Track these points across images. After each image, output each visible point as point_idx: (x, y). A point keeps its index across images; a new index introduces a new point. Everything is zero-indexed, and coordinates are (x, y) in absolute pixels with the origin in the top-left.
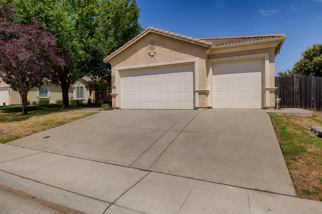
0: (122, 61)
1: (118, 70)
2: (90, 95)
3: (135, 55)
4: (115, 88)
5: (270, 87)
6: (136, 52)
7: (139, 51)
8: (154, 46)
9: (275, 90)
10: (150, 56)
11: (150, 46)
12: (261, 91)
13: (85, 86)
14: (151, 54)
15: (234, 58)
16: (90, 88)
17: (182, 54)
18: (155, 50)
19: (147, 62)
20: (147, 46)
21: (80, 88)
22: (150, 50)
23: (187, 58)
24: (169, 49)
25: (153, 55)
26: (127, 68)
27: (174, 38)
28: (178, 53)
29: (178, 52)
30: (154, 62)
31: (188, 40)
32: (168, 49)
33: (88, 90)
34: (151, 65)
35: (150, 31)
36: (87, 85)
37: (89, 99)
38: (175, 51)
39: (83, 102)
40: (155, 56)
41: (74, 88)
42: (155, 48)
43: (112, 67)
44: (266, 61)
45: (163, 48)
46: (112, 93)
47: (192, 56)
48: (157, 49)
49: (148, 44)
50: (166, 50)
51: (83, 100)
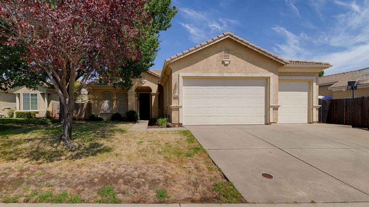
0: (188, 66)
1: (182, 77)
2: (48, 106)
3: (205, 60)
4: (177, 98)
5: (316, 105)
6: (207, 57)
7: (210, 57)
8: (229, 54)
9: (319, 108)
10: (223, 65)
11: (224, 54)
12: (307, 108)
13: (41, 93)
14: (226, 63)
15: (292, 78)
16: (48, 95)
17: (257, 67)
18: (229, 58)
19: (220, 71)
20: (220, 53)
21: (31, 95)
22: (224, 58)
23: (262, 73)
24: (245, 60)
25: (227, 64)
26: (196, 75)
27: (254, 50)
28: (253, 66)
29: (253, 64)
30: (227, 72)
31: (268, 54)
32: (243, 60)
33: (45, 98)
34: (226, 75)
35: (228, 36)
36: (45, 92)
37: (47, 111)
38: (250, 63)
39: (37, 116)
40: (229, 66)
41: (19, 94)
42: (229, 57)
43: (174, 72)
44: (314, 83)
45: (238, 58)
46: (172, 105)
47: (266, 71)
48: (232, 58)
49: (221, 51)
50: (242, 60)
51: (38, 113)
